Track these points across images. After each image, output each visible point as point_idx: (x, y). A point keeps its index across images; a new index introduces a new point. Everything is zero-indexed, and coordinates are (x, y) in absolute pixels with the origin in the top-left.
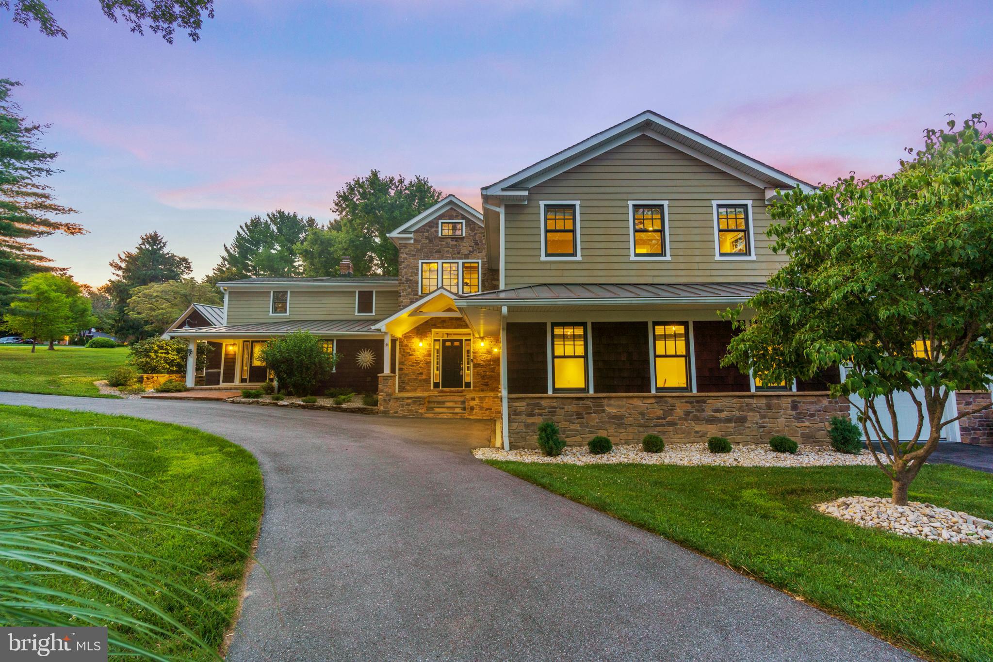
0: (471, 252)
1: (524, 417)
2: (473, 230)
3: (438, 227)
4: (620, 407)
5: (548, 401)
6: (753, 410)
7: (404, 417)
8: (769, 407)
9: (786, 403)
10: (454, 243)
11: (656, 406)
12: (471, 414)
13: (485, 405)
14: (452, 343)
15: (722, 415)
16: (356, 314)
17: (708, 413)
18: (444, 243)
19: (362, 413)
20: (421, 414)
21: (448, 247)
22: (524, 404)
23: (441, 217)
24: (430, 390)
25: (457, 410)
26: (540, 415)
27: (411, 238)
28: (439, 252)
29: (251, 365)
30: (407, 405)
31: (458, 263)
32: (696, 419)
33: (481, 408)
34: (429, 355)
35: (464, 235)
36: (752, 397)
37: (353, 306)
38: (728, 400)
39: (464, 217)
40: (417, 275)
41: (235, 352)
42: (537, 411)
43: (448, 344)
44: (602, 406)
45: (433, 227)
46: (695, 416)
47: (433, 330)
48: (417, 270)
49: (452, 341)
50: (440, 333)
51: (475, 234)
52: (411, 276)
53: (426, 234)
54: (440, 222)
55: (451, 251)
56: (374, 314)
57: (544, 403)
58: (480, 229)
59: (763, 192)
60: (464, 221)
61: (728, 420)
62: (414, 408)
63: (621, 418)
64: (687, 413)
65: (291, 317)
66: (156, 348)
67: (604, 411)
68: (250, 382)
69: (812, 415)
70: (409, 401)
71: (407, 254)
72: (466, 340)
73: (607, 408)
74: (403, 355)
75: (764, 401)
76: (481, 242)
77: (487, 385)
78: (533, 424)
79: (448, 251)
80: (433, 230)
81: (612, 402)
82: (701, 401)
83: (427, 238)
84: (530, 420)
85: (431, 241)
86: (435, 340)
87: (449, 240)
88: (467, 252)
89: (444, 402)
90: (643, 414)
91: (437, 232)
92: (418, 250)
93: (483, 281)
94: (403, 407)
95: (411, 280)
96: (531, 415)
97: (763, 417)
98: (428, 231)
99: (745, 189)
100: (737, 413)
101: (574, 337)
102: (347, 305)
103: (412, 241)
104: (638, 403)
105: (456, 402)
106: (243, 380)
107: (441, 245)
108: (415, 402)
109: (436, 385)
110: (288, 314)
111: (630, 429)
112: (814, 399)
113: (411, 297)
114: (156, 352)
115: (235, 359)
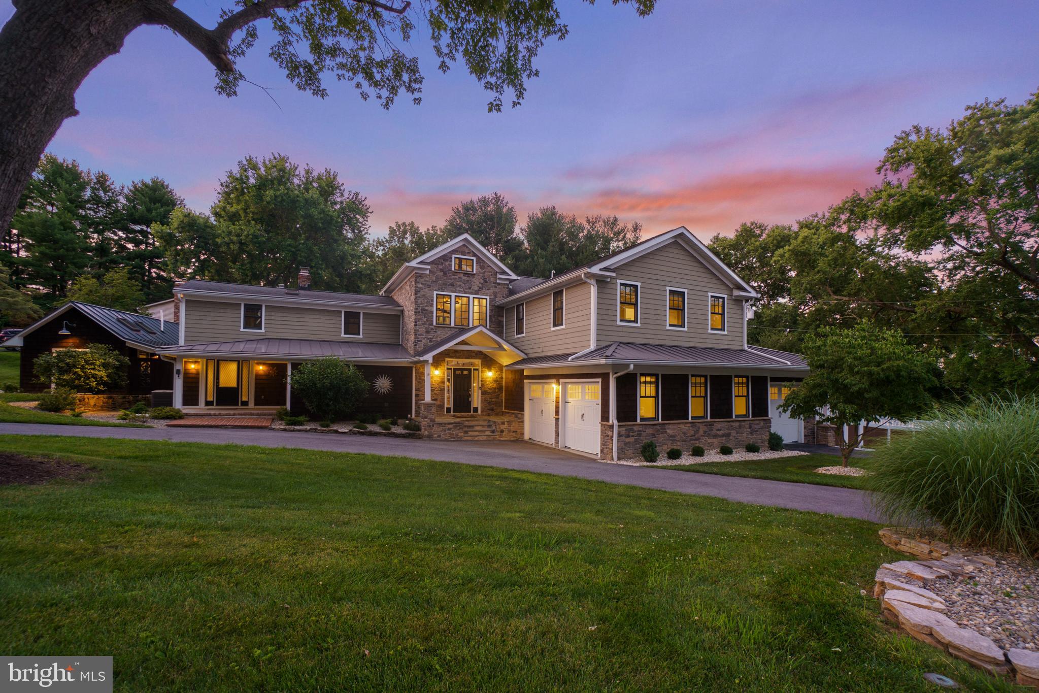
0: (481, 288)
1: (624, 438)
2: (482, 267)
3: (451, 261)
4: (674, 429)
5: (637, 427)
6: (733, 429)
7: (447, 440)
8: (740, 427)
9: (747, 424)
10: (465, 278)
11: (691, 428)
12: (501, 436)
13: (512, 428)
14: (462, 372)
15: (720, 433)
16: (343, 335)
17: (714, 432)
18: (457, 277)
19: (412, 438)
20: (461, 437)
21: (461, 281)
22: (624, 429)
23: (454, 252)
24: (444, 415)
25: (488, 433)
26: (633, 436)
27: (427, 269)
28: (452, 285)
29: (217, 386)
30: (449, 429)
31: (469, 297)
32: (709, 436)
33: (509, 431)
34: (443, 382)
35: (475, 272)
36: (733, 421)
37: (338, 326)
38: (723, 424)
39: (475, 255)
40: (432, 305)
41: (197, 370)
42: (631, 434)
43: (458, 372)
44: (665, 429)
45: (447, 260)
46: (709, 434)
47: (446, 359)
48: (433, 301)
49: (462, 370)
50: (453, 362)
51: (484, 273)
52: (427, 306)
53: (441, 267)
54: (454, 256)
55: (463, 285)
56: (361, 336)
57: (636, 428)
58: (489, 268)
59: (731, 290)
60: (474, 259)
61: (723, 436)
62: (455, 432)
63: (674, 436)
64: (705, 432)
65: (268, 334)
66: (83, 363)
67: (666, 432)
68: (217, 405)
69: (757, 431)
70: (451, 426)
71: (422, 284)
72: (474, 369)
73: (668, 431)
74: (419, 382)
75: (738, 424)
76: (489, 280)
77: (492, 410)
78: (629, 442)
79: (460, 285)
80: (447, 263)
81: (670, 426)
82: (711, 424)
83: (441, 270)
84: (627, 440)
85: (445, 274)
86: (448, 369)
87: (462, 275)
88: (477, 288)
89: (473, 426)
90: (685, 434)
91: (451, 265)
92: (433, 281)
93: (490, 316)
94: (445, 431)
95: (427, 310)
96: (628, 436)
97: (737, 433)
98: (442, 264)
99: (724, 287)
100: (727, 431)
101: (651, 383)
102: (332, 326)
103: (428, 272)
104: (682, 426)
105: (483, 426)
106: (208, 403)
107: (454, 279)
108: (455, 427)
109: (449, 410)
110: (263, 330)
111: (678, 443)
112: (758, 422)
113: (427, 326)
114: (83, 368)
115: (198, 378)
